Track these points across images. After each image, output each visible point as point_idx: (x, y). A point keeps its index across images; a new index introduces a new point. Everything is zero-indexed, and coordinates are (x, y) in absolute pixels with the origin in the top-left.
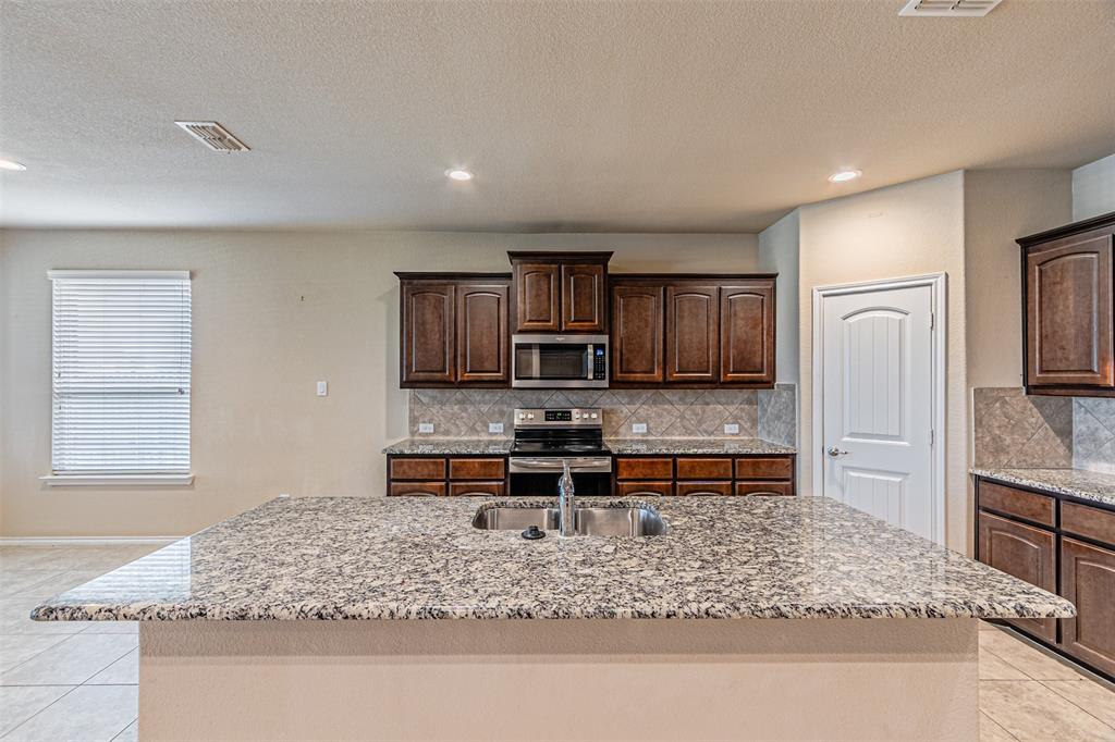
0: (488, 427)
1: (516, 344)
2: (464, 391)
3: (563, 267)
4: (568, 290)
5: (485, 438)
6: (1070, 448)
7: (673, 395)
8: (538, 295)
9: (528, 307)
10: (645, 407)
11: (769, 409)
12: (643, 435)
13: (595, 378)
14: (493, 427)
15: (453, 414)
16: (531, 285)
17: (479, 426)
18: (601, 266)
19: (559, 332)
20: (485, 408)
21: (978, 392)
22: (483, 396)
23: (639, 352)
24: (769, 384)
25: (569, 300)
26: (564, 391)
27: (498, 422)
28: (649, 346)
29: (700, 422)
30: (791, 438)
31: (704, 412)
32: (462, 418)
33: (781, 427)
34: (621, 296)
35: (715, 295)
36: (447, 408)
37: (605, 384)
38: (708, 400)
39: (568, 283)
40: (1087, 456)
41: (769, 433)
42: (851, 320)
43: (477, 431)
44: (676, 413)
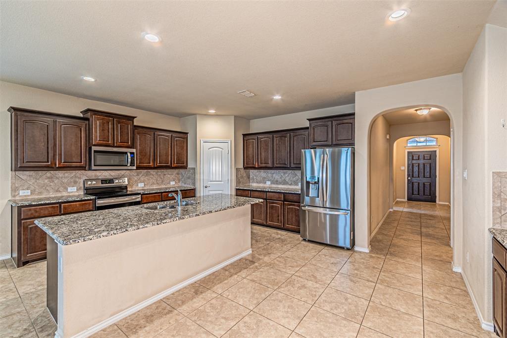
0: (67, 189)
1: (94, 151)
2: (52, 172)
3: (115, 119)
4: (117, 130)
5: (65, 194)
6: (249, 181)
7: (154, 172)
8: (103, 130)
9: (98, 134)
10: (143, 177)
11: (185, 176)
12: (143, 187)
13: (130, 166)
14: (70, 189)
15: (44, 184)
16: (100, 125)
17: (61, 189)
18: (131, 122)
19: (114, 146)
20: (65, 180)
21: (237, 169)
22: (64, 174)
23: (145, 156)
24: (185, 167)
25: (118, 133)
26: (108, 171)
27: (73, 187)
28: (149, 154)
29: (163, 181)
30: (194, 184)
31: (164, 177)
32: (50, 186)
33: (190, 181)
34: (138, 134)
35: (170, 137)
36: (41, 181)
37: (135, 168)
38: (165, 173)
39: (117, 127)
40: (252, 182)
41: (185, 184)
42: (210, 150)
43: (60, 191)
44: (155, 178)
